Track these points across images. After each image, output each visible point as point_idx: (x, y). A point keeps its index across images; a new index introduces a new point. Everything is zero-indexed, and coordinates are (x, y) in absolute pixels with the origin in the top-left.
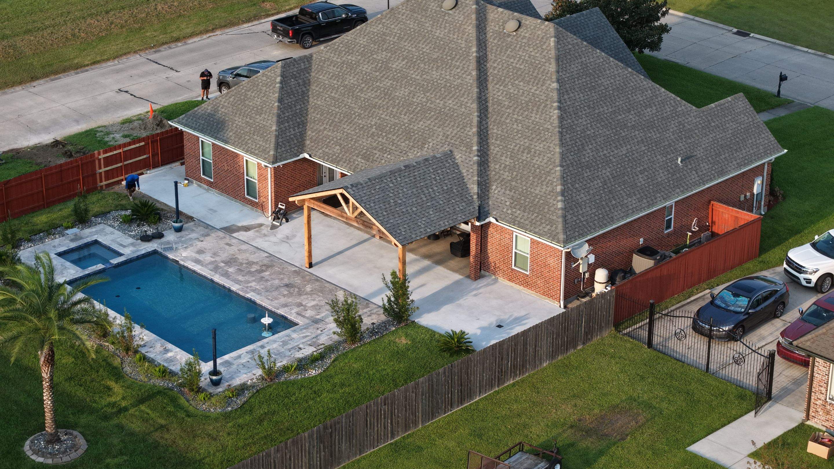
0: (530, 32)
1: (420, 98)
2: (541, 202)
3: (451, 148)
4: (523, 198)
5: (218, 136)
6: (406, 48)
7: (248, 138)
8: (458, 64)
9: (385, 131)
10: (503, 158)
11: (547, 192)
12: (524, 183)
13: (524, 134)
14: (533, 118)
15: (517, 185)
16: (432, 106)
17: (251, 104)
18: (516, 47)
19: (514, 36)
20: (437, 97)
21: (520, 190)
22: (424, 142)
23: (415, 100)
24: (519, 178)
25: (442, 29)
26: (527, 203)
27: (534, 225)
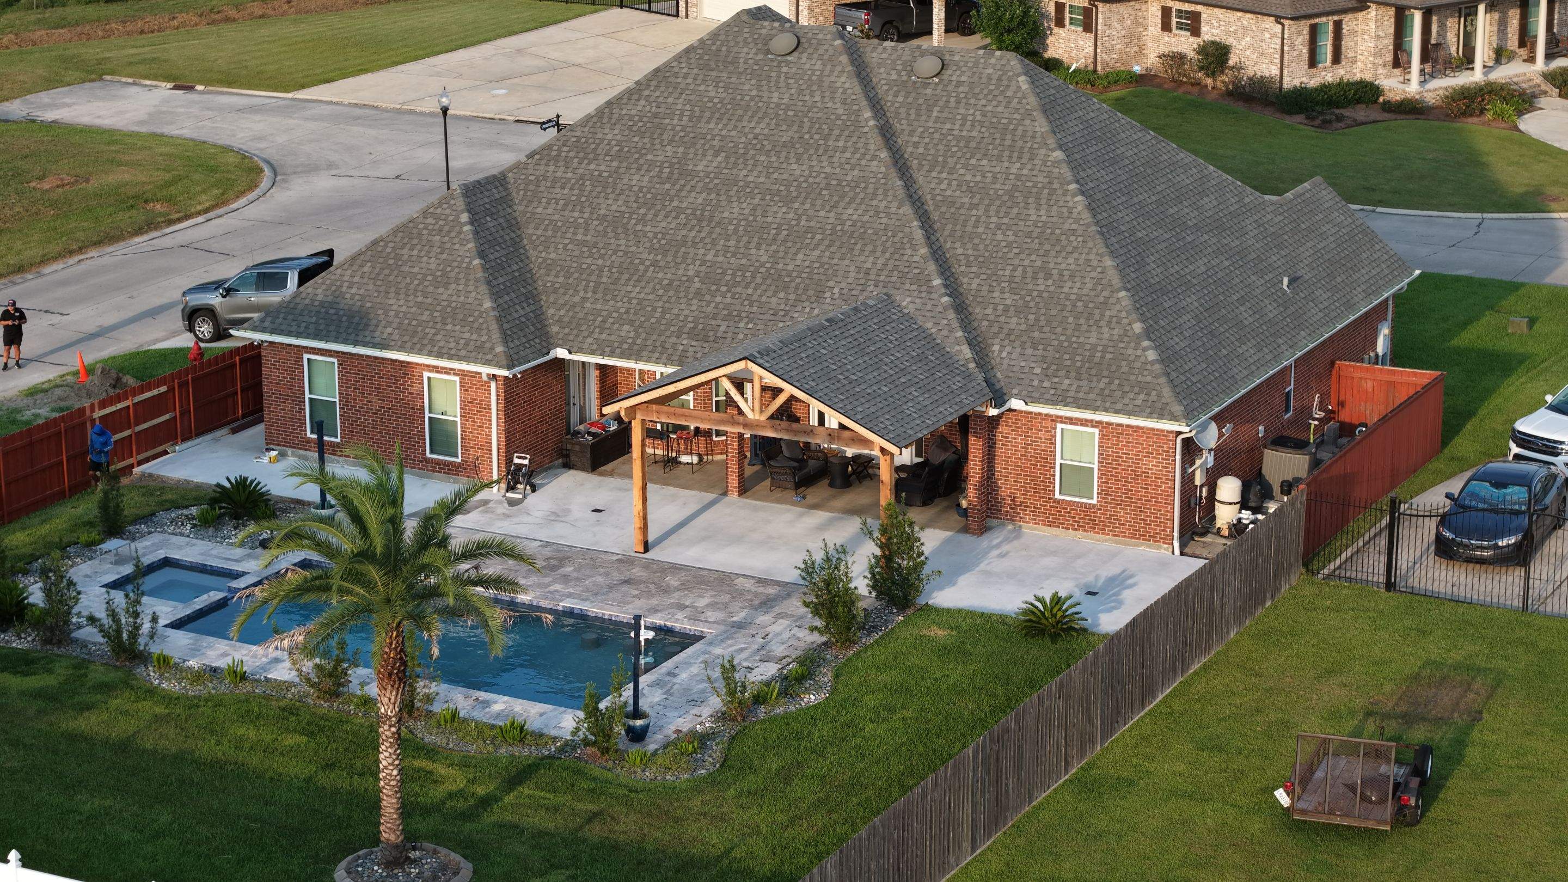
0: (969, 74)
1: (780, 215)
2: (1109, 356)
3: (885, 290)
5: (360, 338)
6: (716, 132)
7: (433, 331)
8: (841, 144)
9: (723, 283)
10: (996, 294)
11: (1115, 338)
13: (1025, 246)
14: (1034, 218)
17: (416, 270)
18: (948, 102)
19: (937, 84)
20: (818, 208)
21: (1056, 343)
23: (770, 219)
24: (1043, 323)
25: (783, 90)
27: (1108, 399)
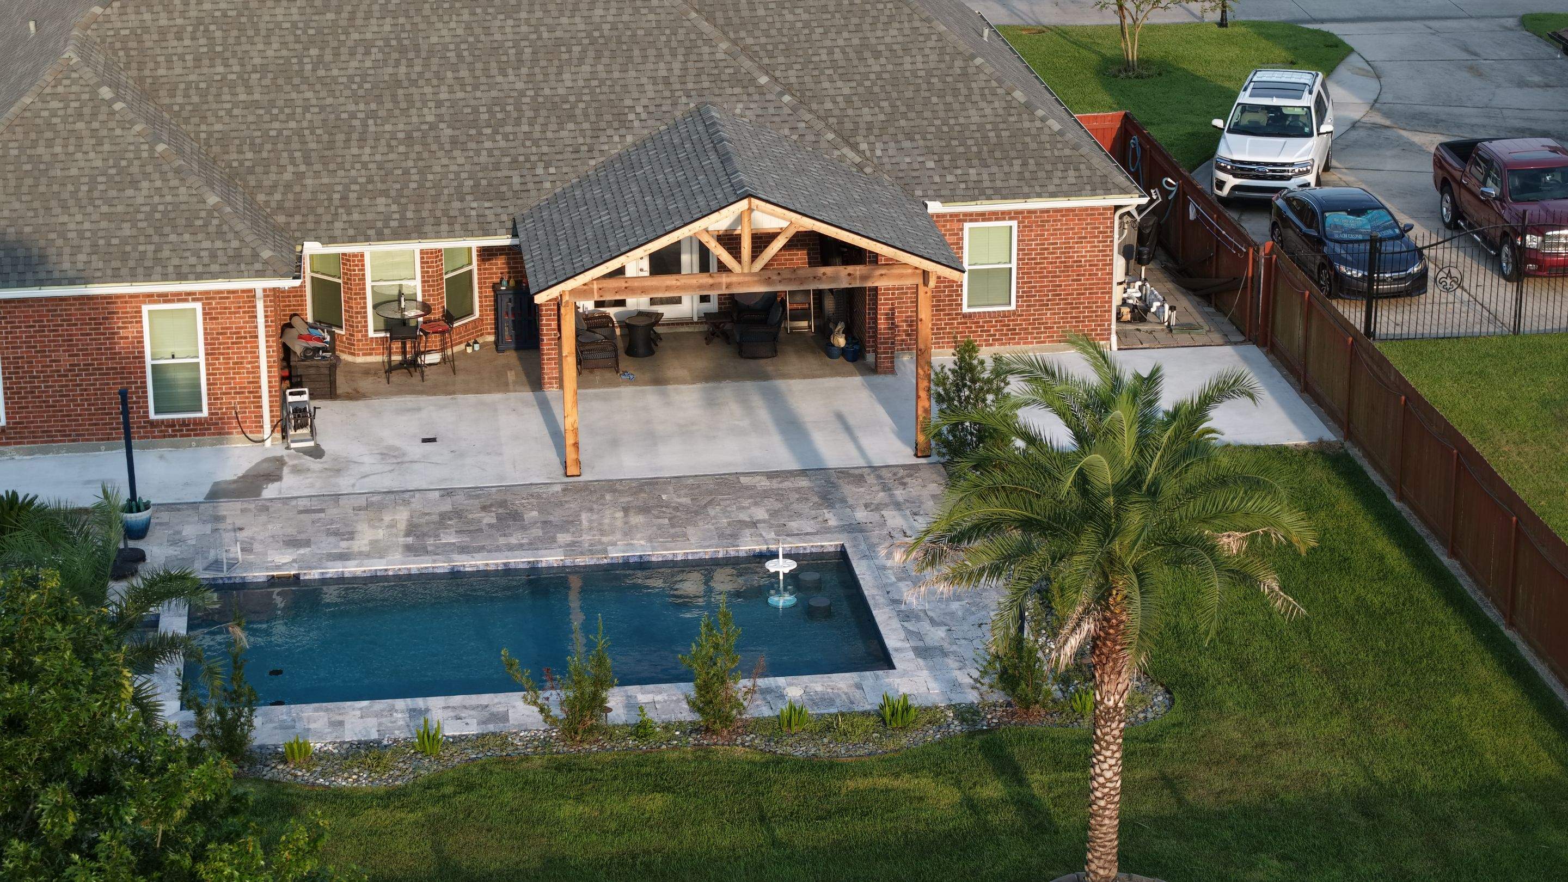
1: (508, 30)
2: (1006, 134)
3: (703, 99)
4: (955, 143)
5: (43, 275)
9: (482, 123)
11: (1000, 111)
12: (927, 114)
13: (827, 23)
15: (912, 123)
16: (559, 34)
17: (74, 172)
20: (554, 14)
21: (933, 129)
22: (615, 111)
23: (498, 37)
24: (903, 109)
26: (975, 149)
